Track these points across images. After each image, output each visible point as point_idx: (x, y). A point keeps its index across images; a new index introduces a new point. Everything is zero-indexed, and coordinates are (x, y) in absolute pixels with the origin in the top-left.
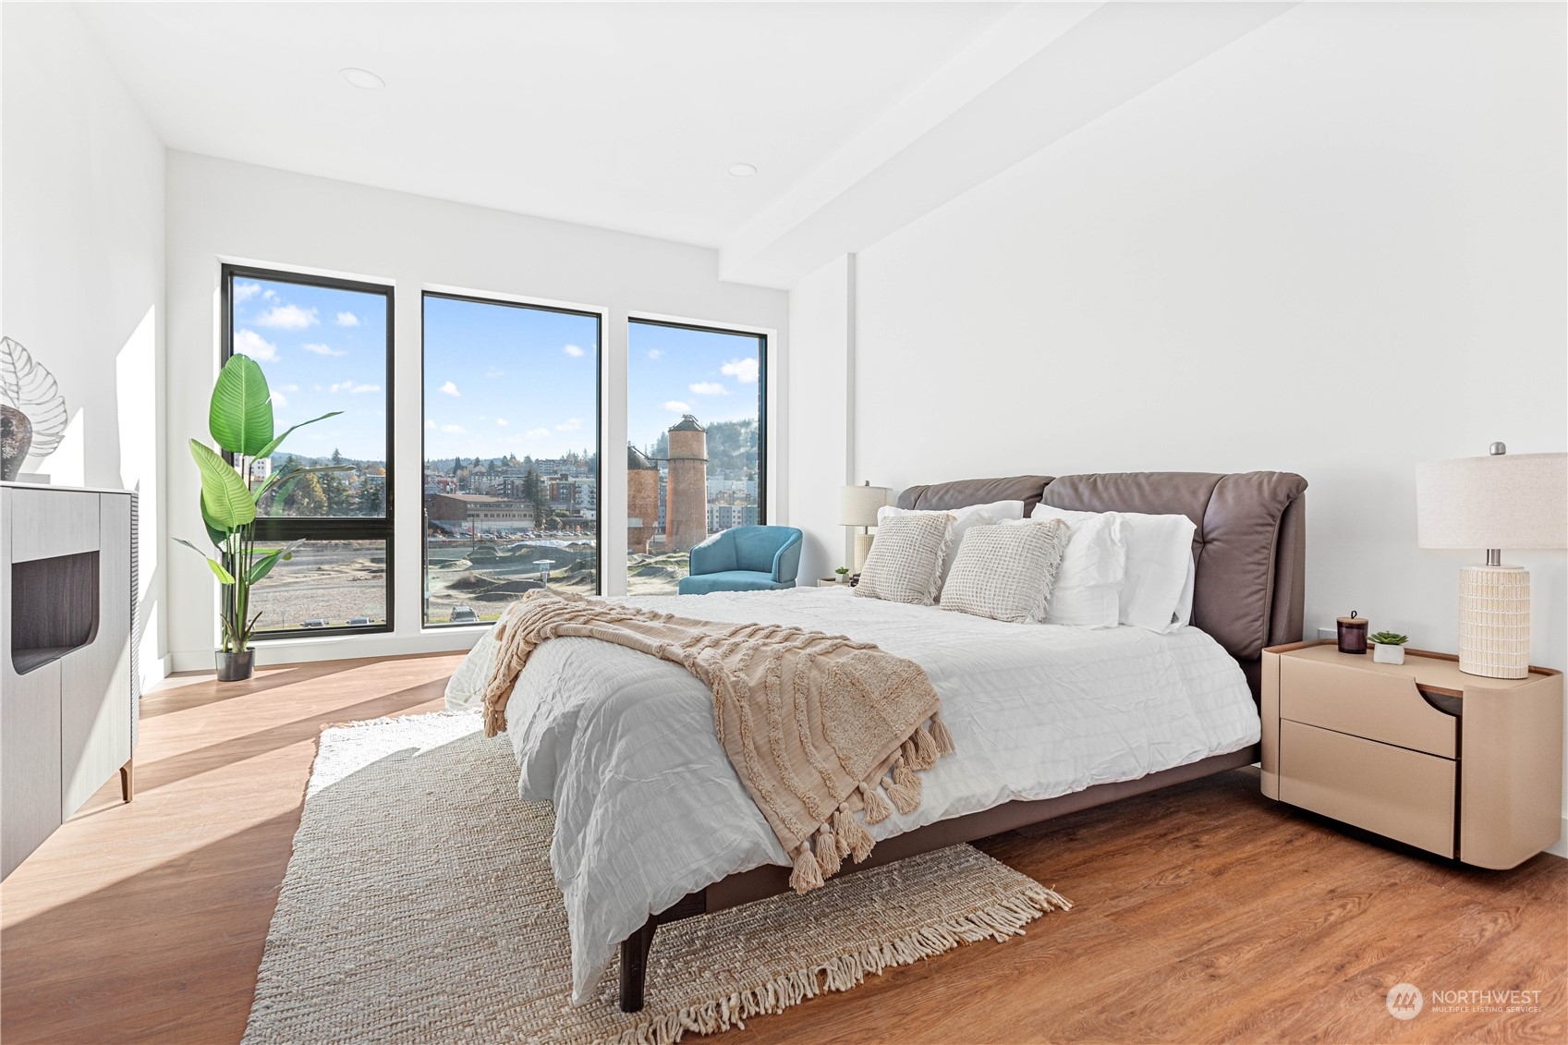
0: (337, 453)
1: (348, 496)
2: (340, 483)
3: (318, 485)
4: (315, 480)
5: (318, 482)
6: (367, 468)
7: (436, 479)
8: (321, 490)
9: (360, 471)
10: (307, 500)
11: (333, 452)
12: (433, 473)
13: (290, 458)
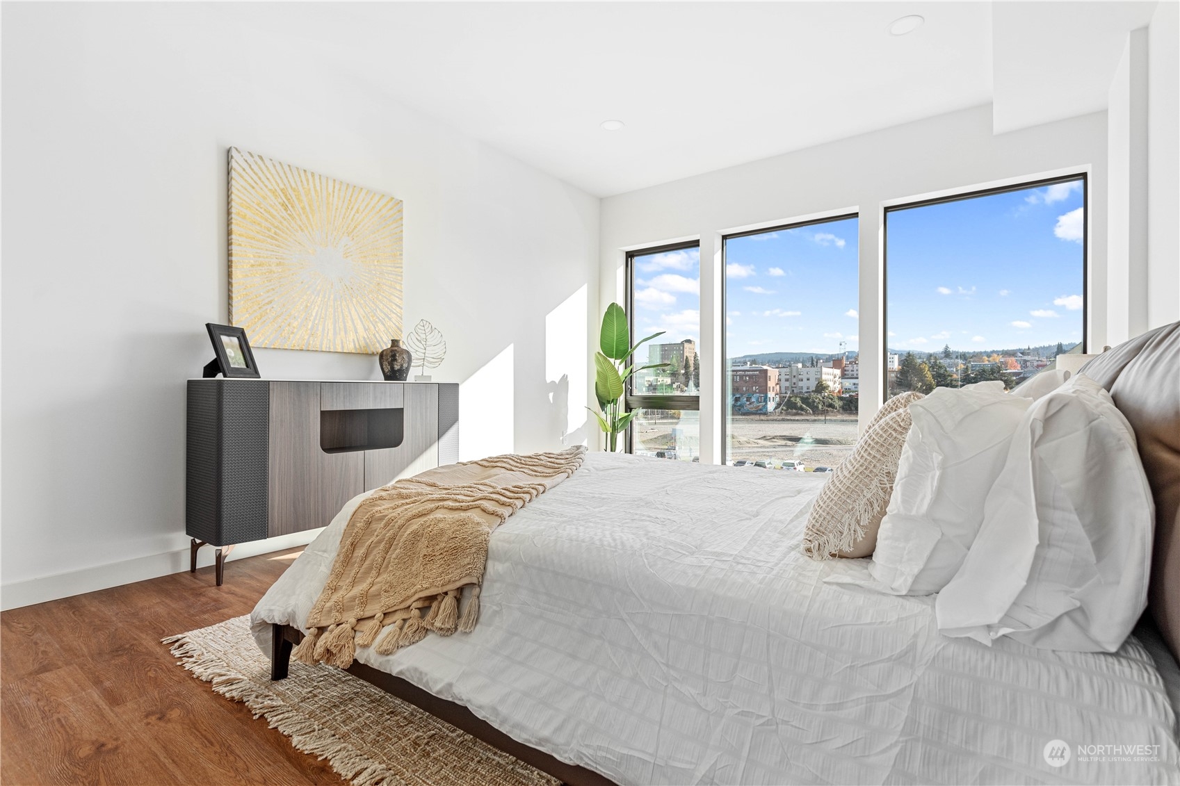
0: (947, 347)
1: (952, 380)
2: (946, 370)
3: (929, 373)
4: (927, 369)
5: (929, 370)
6: (971, 358)
7: (1036, 364)
8: (930, 376)
9: (966, 360)
10: (920, 384)
11: (944, 346)
12: (1034, 358)
13: (909, 353)
